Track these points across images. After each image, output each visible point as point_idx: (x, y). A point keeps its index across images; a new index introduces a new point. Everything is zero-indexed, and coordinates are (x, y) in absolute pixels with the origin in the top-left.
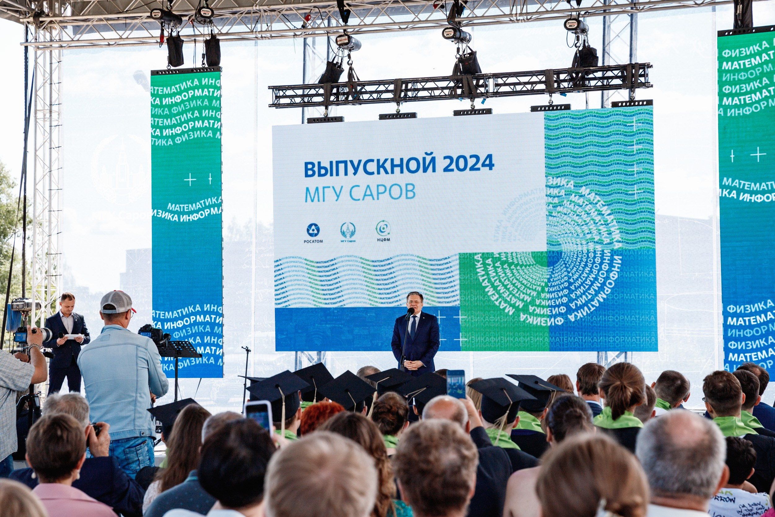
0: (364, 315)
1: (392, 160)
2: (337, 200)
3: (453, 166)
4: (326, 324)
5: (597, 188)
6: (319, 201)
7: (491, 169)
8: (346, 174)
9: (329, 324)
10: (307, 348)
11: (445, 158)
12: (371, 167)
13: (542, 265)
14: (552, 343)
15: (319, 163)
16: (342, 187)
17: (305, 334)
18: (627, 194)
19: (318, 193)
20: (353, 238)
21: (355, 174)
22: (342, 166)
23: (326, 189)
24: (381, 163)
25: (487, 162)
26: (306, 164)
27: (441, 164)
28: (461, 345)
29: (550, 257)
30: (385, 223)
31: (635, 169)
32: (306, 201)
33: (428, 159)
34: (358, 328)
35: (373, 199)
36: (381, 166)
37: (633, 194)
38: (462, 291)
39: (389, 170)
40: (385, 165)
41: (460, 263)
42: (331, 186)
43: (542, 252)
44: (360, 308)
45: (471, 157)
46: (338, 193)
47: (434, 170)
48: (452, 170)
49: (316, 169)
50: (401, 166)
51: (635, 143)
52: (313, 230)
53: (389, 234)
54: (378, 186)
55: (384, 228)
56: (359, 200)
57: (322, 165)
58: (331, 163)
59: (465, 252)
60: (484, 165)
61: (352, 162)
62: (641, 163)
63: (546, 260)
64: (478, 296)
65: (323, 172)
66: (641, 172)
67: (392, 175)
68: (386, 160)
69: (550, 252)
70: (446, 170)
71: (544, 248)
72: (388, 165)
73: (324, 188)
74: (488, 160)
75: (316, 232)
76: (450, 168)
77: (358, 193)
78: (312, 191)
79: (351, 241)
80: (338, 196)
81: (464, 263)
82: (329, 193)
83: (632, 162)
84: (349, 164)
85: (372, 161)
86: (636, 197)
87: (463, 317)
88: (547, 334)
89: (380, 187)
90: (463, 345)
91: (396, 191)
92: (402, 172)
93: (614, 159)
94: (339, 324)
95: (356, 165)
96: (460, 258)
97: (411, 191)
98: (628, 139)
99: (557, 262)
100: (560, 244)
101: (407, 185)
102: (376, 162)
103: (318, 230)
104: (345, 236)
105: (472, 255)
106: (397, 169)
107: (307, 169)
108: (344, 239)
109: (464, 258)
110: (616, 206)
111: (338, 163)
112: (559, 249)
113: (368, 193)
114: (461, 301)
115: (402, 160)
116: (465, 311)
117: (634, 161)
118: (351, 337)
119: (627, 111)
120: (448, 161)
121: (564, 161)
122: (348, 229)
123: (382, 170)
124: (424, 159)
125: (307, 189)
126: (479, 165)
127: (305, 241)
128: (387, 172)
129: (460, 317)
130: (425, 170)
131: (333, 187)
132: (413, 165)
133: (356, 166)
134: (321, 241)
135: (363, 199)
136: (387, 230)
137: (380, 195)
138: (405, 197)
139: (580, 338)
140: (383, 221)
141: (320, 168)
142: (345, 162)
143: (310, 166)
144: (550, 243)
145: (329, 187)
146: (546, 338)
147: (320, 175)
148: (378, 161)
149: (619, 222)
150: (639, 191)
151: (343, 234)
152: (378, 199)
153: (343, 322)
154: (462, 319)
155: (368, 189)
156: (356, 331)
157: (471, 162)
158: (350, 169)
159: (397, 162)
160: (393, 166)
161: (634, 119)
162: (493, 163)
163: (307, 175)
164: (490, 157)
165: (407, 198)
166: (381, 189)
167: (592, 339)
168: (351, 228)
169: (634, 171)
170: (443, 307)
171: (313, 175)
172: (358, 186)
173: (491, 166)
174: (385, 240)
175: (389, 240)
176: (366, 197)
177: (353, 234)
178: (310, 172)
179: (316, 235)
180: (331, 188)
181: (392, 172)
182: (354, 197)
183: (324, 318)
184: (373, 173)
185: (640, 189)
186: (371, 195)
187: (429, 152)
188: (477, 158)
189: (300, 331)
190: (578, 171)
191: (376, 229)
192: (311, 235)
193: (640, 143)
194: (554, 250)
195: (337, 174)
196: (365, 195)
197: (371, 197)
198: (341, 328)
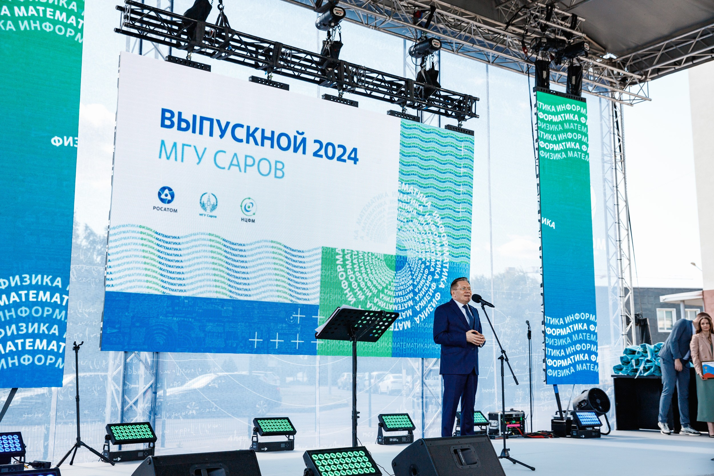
0: (220, 308)
1: (263, 131)
2: (198, 163)
3: (322, 152)
4: (173, 317)
5: (435, 201)
6: (176, 159)
7: (355, 163)
8: (211, 134)
9: (177, 317)
10: (146, 347)
11: (316, 141)
12: (241, 133)
13: (391, 269)
14: (394, 348)
15: (180, 114)
16: (205, 149)
17: (145, 329)
18: (455, 211)
19: (176, 149)
20: (213, 213)
21: (221, 136)
22: (206, 124)
23: (185, 147)
24: (251, 132)
25: (353, 156)
26: (164, 111)
27: (311, 147)
28: (317, 349)
29: (398, 261)
30: (251, 201)
31: (461, 190)
32: (160, 157)
33: (300, 138)
34: (211, 324)
35: (240, 171)
36: (250, 135)
37: (459, 212)
38: (323, 288)
39: (259, 141)
40: (256, 135)
41: (322, 258)
42: (192, 145)
43: (392, 256)
44: (216, 299)
45: (339, 146)
46: (200, 156)
47: (304, 153)
48: (321, 156)
49: (175, 119)
50: (272, 139)
51: (462, 166)
52: (166, 195)
53: (254, 214)
54: (246, 156)
55: (249, 207)
56: (224, 168)
57: (183, 117)
58: (195, 117)
59: (328, 246)
60: (349, 158)
61: (218, 121)
62: (465, 185)
63: (394, 264)
64: (336, 295)
65: (184, 125)
66: (465, 193)
67: (262, 147)
68: (256, 129)
69: (398, 256)
70: (316, 154)
71: (393, 252)
72: (258, 135)
73: (184, 145)
74: (353, 153)
75: (169, 198)
76: (319, 153)
77: (224, 160)
78: (169, 146)
79: (211, 216)
80: (200, 159)
81: (326, 258)
82: (189, 152)
83: (460, 182)
84: (215, 124)
85: (242, 126)
86: (460, 215)
87: (322, 317)
88: (391, 339)
89: (248, 158)
90: (319, 348)
91: (264, 166)
92: (272, 146)
93: (448, 177)
94: (188, 318)
95: (223, 126)
96: (323, 252)
97: (281, 170)
98: (458, 161)
99: (403, 267)
100: (406, 250)
101: (277, 162)
102: (245, 128)
103: (173, 196)
104: (205, 209)
105: (333, 250)
106: (267, 143)
107: (163, 118)
108: (202, 211)
109: (326, 252)
110: (447, 220)
111: (202, 119)
112: (405, 255)
113: (235, 162)
114: (320, 299)
115: (273, 133)
116: (324, 311)
117: (461, 182)
118: (202, 335)
119: (459, 136)
120: (318, 146)
121: (413, 170)
122: (209, 200)
123: (251, 139)
124: (295, 137)
125: (163, 142)
126: (345, 157)
127: (154, 208)
128: (256, 143)
129: (319, 317)
130: (296, 150)
131: (195, 147)
132: (284, 142)
133: (223, 128)
134: (176, 211)
135: (229, 169)
136: (253, 210)
137: (248, 168)
138: (274, 176)
139: (415, 344)
140: (249, 198)
141: (180, 120)
142: (211, 120)
143: (168, 115)
144: (398, 248)
145: (190, 146)
146: (390, 343)
147: (179, 128)
148: (248, 128)
149: (448, 236)
150: (463, 210)
151: (203, 205)
152: (245, 172)
153: (194, 315)
154: (320, 319)
155: (235, 158)
156: (209, 327)
157: (339, 151)
158: (217, 131)
159: (268, 134)
160: (264, 138)
161: (463, 144)
162: (357, 157)
163: (163, 125)
164: (355, 150)
165: (276, 177)
166: (250, 161)
167: (424, 346)
168: (213, 201)
169: (460, 191)
170: (304, 305)
171: (171, 126)
172: (225, 152)
173: (355, 160)
174: (249, 220)
175: (253, 221)
176: (232, 167)
177: (214, 207)
178: (167, 122)
179: (169, 202)
180: (193, 148)
181: (263, 145)
182: (219, 164)
183: (170, 309)
184: (241, 141)
185: (463, 208)
186: (238, 165)
187: (300, 132)
188: (344, 148)
189: (138, 324)
190: (423, 181)
191: (241, 206)
192: (163, 200)
193: (465, 167)
194: (401, 255)
195: (201, 133)
196: (231, 164)
197: (237, 168)
198: (191, 322)
